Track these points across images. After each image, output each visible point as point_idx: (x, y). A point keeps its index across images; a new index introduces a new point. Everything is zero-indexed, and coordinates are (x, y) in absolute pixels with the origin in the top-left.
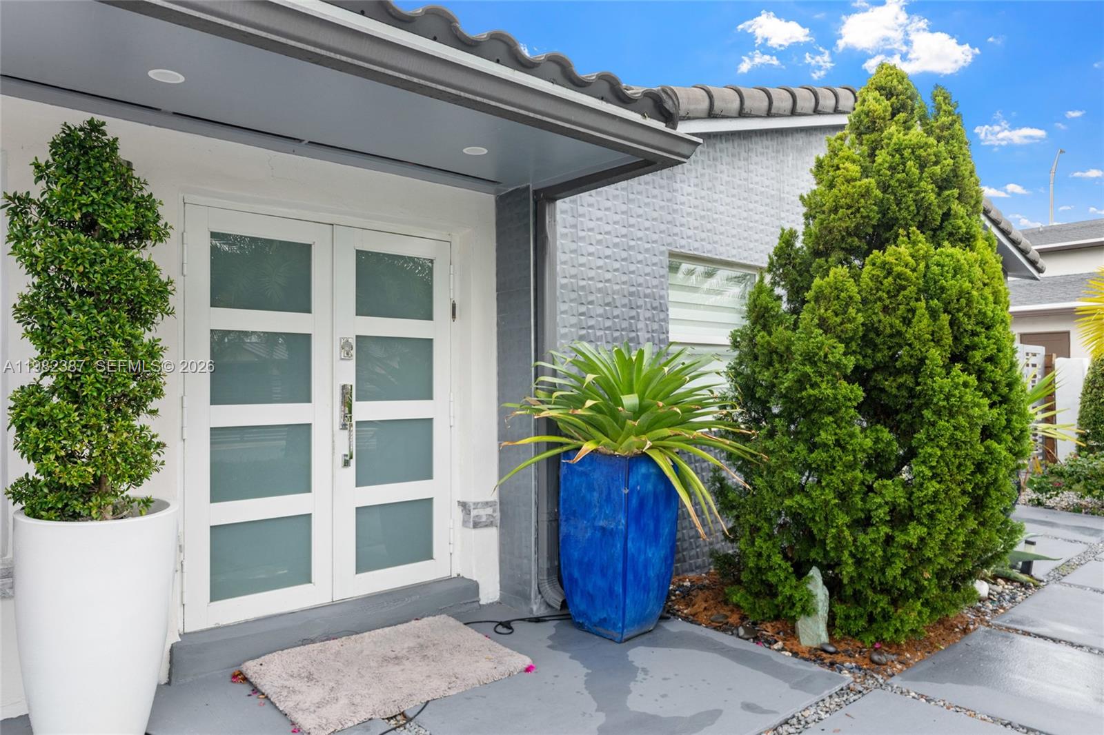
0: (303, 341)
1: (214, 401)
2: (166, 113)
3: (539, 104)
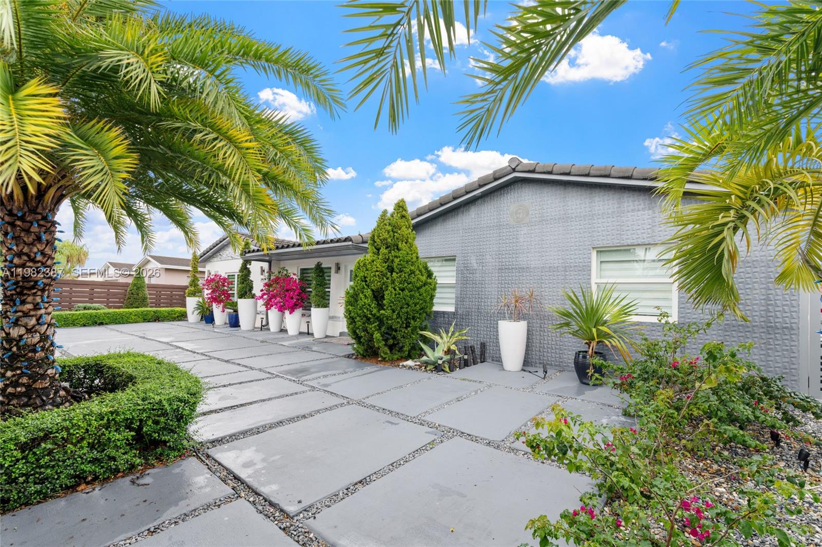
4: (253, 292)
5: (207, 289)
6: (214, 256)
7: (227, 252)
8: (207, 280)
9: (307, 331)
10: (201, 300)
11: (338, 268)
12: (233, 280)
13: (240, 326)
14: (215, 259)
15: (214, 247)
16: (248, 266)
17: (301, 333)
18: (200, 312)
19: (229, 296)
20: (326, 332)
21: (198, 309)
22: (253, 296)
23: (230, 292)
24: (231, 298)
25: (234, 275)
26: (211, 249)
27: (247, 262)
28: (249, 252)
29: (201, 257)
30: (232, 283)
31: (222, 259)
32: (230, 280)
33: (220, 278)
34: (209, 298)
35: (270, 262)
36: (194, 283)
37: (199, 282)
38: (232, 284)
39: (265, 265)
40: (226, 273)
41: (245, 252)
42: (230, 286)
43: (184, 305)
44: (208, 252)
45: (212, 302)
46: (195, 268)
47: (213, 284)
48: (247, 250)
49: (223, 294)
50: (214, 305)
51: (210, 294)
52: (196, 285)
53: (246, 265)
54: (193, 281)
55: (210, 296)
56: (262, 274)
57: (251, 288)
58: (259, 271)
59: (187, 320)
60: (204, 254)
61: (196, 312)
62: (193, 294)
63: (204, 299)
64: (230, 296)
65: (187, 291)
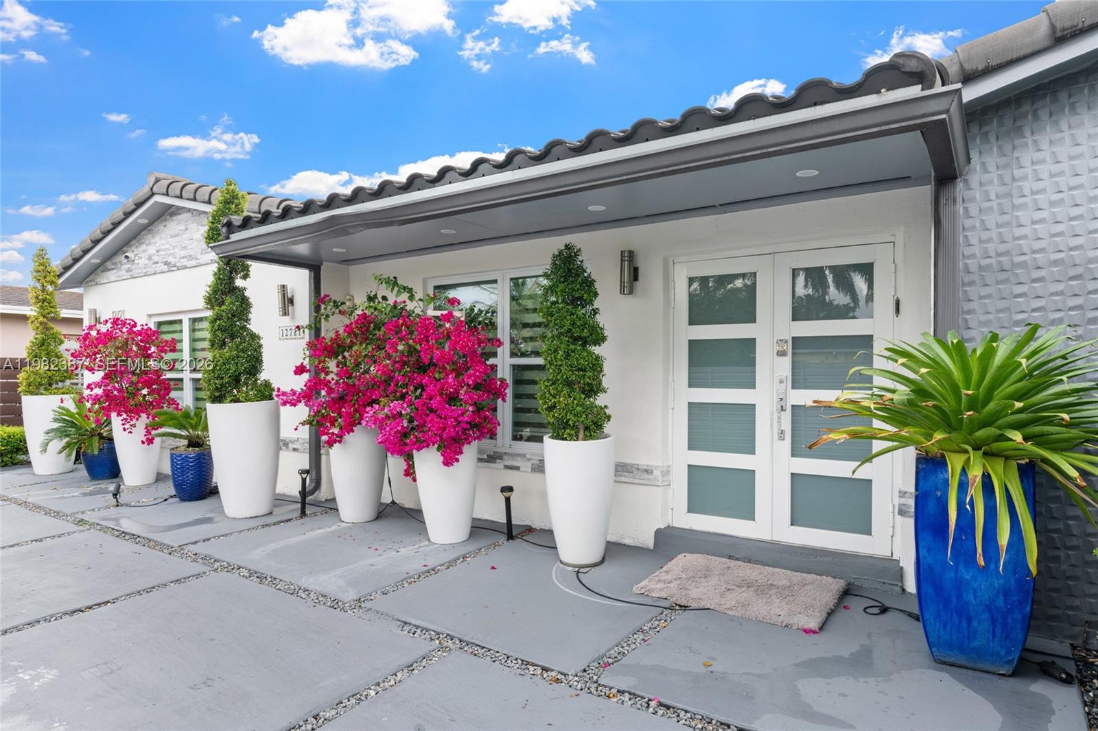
0: (750, 344)
1: (690, 386)
2: (641, 217)
3: (809, 132)
4: (263, 376)
5: (91, 370)
6: (109, 265)
7: (151, 250)
8: (87, 336)
9: (502, 519)
10: (70, 405)
11: (632, 274)
12: (176, 336)
13: (214, 492)
14: (112, 275)
15: (107, 233)
16: (239, 283)
17: (479, 528)
18: (68, 445)
19: (163, 388)
20: (606, 533)
21: (61, 433)
22: (265, 393)
23: (169, 375)
24: (173, 394)
25: (180, 321)
26: (96, 242)
27: (233, 266)
28: (246, 223)
29: (67, 269)
30: (173, 346)
31: (135, 272)
32: (168, 337)
33: (130, 332)
34: (96, 399)
35: (314, 267)
36: (45, 346)
37: (62, 348)
38: (174, 350)
39: (298, 280)
40: (150, 316)
41: (229, 225)
42: (168, 356)
43: (18, 420)
44: (86, 252)
45: (107, 411)
46: (45, 302)
47: (109, 355)
48: (237, 219)
49: (148, 384)
50: (116, 421)
51: (98, 385)
52: (52, 356)
53: (231, 280)
54: (42, 343)
55: (99, 391)
56: (285, 313)
57: (255, 364)
58: (275, 301)
59: (28, 464)
60: (76, 260)
61: (57, 444)
62: (46, 385)
63: (80, 401)
64: (168, 390)
65: (22, 376)
